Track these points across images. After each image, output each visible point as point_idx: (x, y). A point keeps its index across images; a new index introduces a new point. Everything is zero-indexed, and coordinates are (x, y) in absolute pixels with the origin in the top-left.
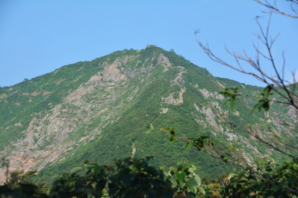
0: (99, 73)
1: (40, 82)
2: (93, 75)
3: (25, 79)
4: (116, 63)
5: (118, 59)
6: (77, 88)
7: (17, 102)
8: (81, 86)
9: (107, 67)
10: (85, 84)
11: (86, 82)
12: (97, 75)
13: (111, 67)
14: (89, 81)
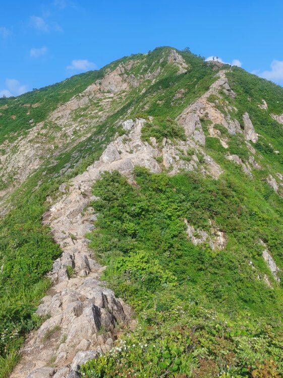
0: (98, 81)
1: (47, 92)
2: (91, 84)
3: (33, 89)
4: (119, 69)
5: (122, 64)
6: (68, 100)
7: (14, 115)
8: (73, 97)
9: (108, 74)
10: (78, 95)
11: (80, 92)
12: (96, 84)
13: (112, 75)
14: (84, 92)
